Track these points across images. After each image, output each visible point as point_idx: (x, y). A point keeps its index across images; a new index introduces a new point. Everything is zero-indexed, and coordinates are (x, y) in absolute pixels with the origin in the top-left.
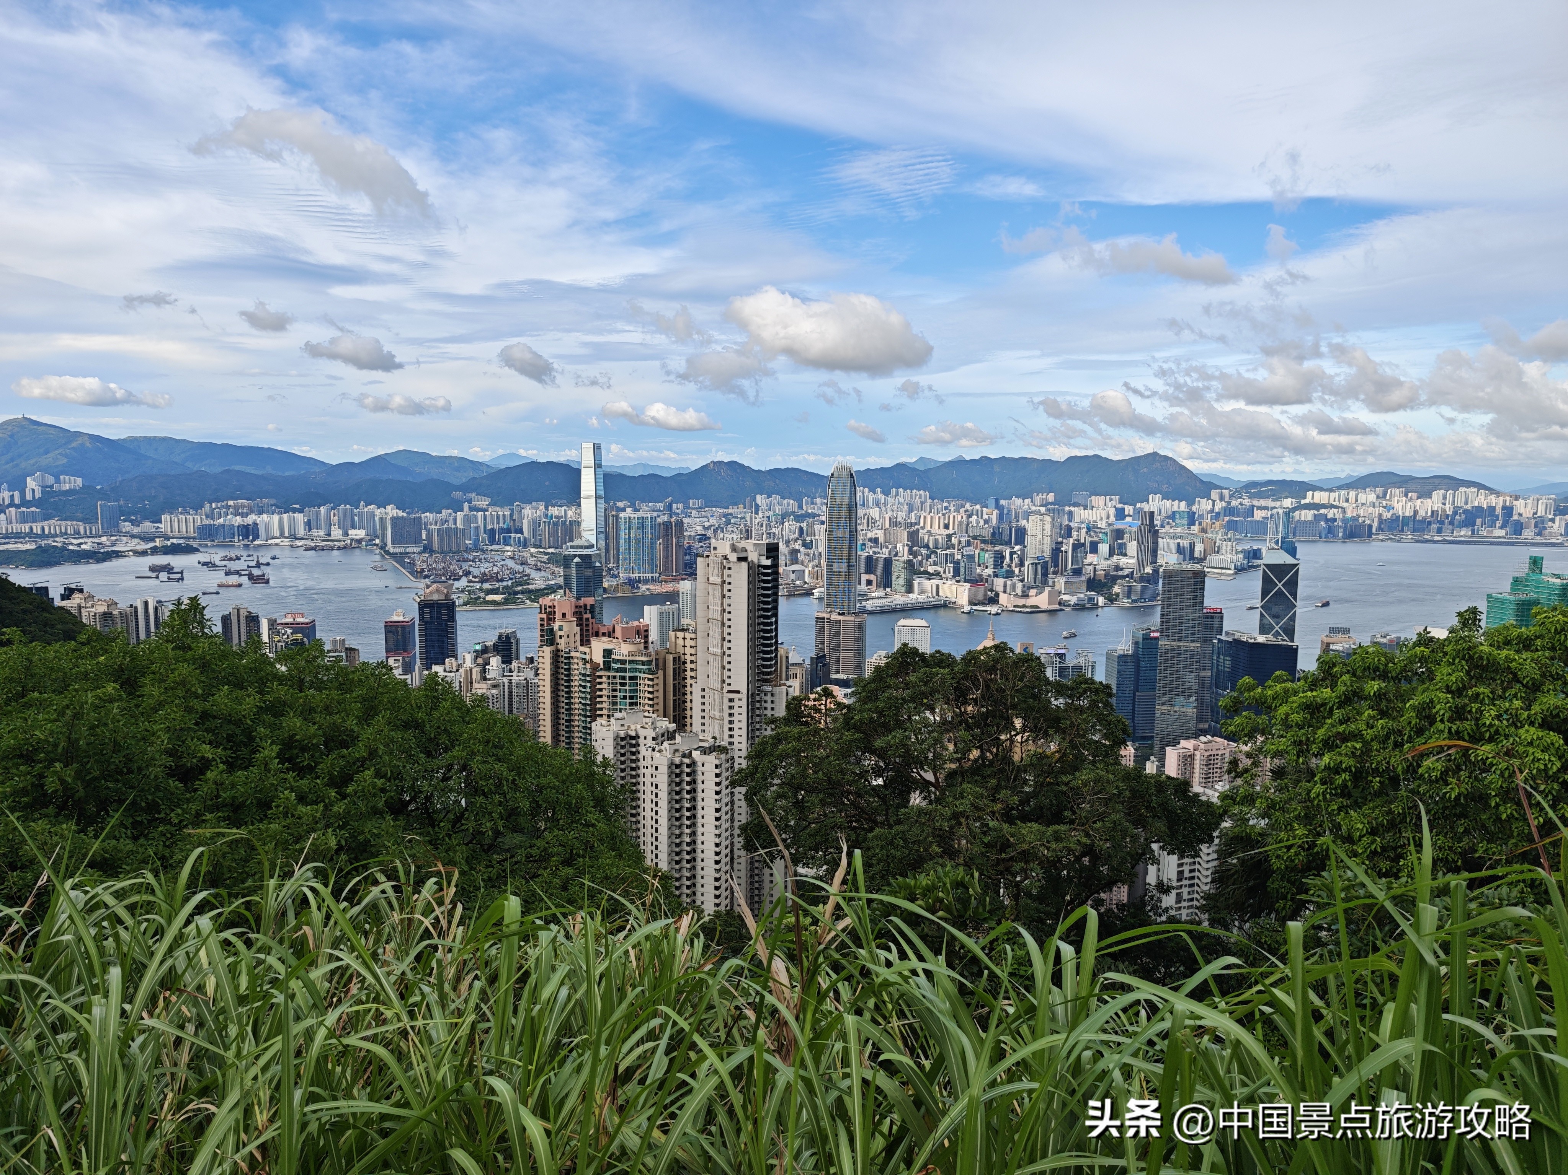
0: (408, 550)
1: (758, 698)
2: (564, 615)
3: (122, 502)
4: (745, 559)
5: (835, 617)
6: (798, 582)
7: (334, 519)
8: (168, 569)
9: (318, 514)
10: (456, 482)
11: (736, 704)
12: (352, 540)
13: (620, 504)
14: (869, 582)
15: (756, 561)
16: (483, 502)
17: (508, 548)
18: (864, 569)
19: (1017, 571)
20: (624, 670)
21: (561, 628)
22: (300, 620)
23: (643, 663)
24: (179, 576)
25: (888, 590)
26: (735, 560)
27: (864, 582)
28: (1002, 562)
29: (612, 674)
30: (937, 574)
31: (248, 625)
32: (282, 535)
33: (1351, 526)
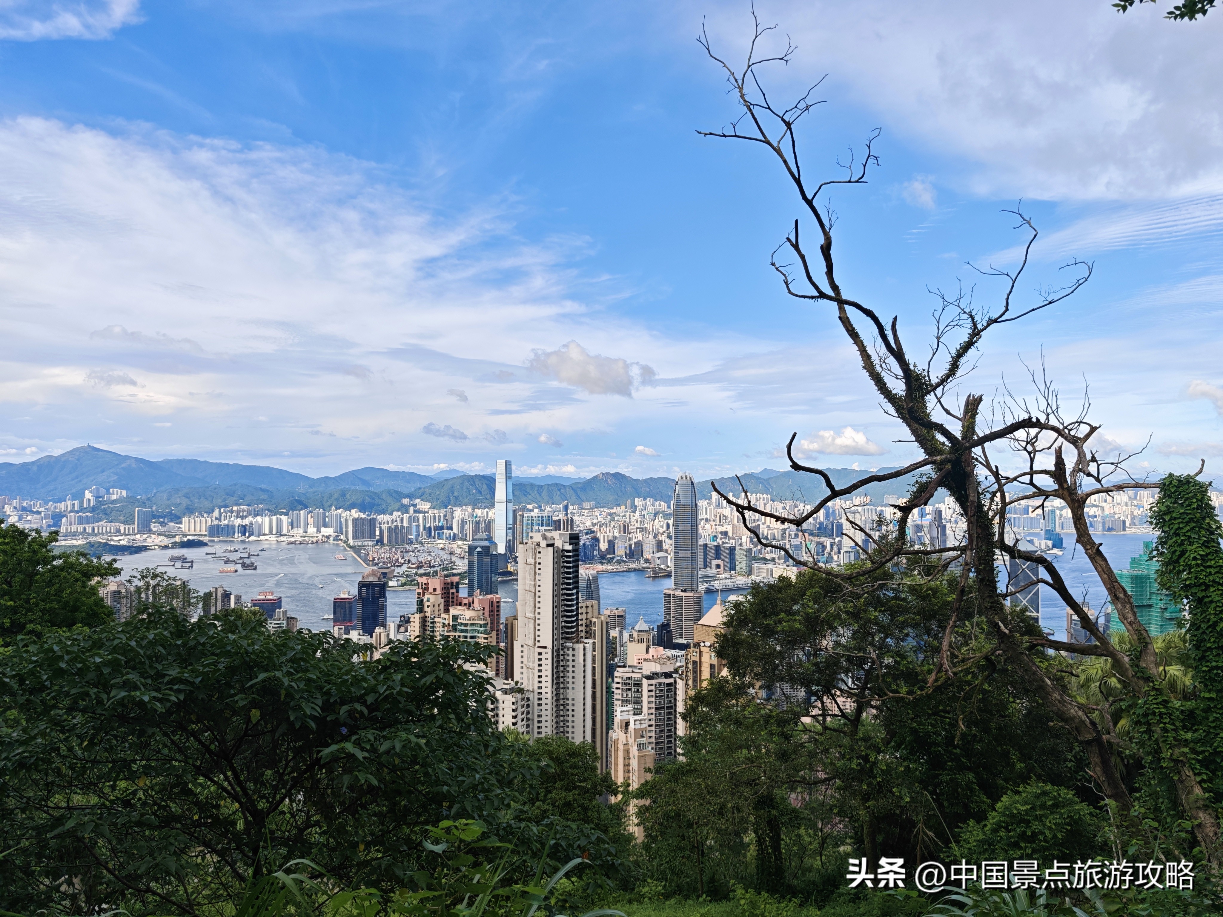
0: (365, 543)
1: (562, 652)
2: (435, 590)
3: (154, 509)
4: (552, 545)
5: (679, 593)
6: (662, 567)
7: (311, 520)
8: (183, 560)
9: (298, 516)
10: (405, 491)
11: (543, 657)
12: (323, 536)
13: (530, 507)
14: (718, 567)
15: (561, 547)
16: (425, 506)
17: (441, 541)
18: (713, 556)
19: (835, 557)
20: (467, 631)
21: (428, 600)
22: (270, 597)
23: (481, 626)
24: (190, 564)
25: (733, 572)
26: (545, 546)
27: (714, 566)
28: (823, 551)
29: (457, 634)
30: (773, 560)
31: (223, 601)
32: (271, 533)
33: (1109, 521)
